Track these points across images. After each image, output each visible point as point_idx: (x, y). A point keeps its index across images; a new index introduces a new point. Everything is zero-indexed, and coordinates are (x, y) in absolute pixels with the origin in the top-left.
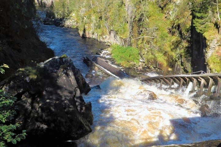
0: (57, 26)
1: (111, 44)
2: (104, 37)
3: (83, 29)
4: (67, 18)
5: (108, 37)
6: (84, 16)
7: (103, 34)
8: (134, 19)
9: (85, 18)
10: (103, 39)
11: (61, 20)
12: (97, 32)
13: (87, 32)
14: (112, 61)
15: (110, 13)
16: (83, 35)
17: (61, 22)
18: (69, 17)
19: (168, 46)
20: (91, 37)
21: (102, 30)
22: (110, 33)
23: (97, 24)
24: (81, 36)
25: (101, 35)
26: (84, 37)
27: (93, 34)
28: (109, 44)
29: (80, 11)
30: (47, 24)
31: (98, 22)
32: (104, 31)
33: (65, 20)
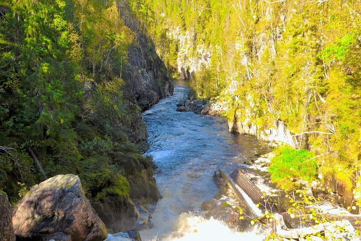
0: (196, 113)
1: (278, 146)
2: (268, 132)
3: (232, 118)
4: (214, 99)
5: (274, 131)
6: (235, 95)
7: (266, 127)
8: (311, 98)
9: (237, 99)
10: (266, 135)
11: (205, 102)
12: (256, 124)
13: (239, 124)
14: (267, 177)
15: (276, 88)
16: (233, 128)
17: (203, 106)
18: (218, 97)
19: (353, 150)
20: (247, 132)
21: (265, 119)
22: (277, 124)
23: (255, 109)
24: (230, 130)
25: (262, 129)
26: (235, 132)
27: (250, 126)
28: (274, 145)
29: (230, 87)
30: (181, 111)
31: (258, 104)
32: (268, 122)
33: (210, 102)
